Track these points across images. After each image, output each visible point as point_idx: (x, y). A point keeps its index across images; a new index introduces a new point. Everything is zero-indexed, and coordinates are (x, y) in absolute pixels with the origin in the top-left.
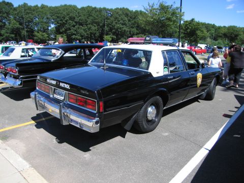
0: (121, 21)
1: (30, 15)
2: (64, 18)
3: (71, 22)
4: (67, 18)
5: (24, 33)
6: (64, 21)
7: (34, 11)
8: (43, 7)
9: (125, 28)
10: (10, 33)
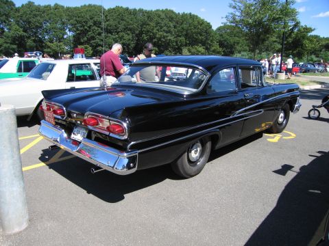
0: (165, 28)
1: (39, 18)
2: (86, 22)
3: (96, 28)
4: (90, 23)
5: (30, 43)
6: (86, 27)
7: (44, 12)
8: (57, 7)
9: (170, 37)
10: (11, 44)
